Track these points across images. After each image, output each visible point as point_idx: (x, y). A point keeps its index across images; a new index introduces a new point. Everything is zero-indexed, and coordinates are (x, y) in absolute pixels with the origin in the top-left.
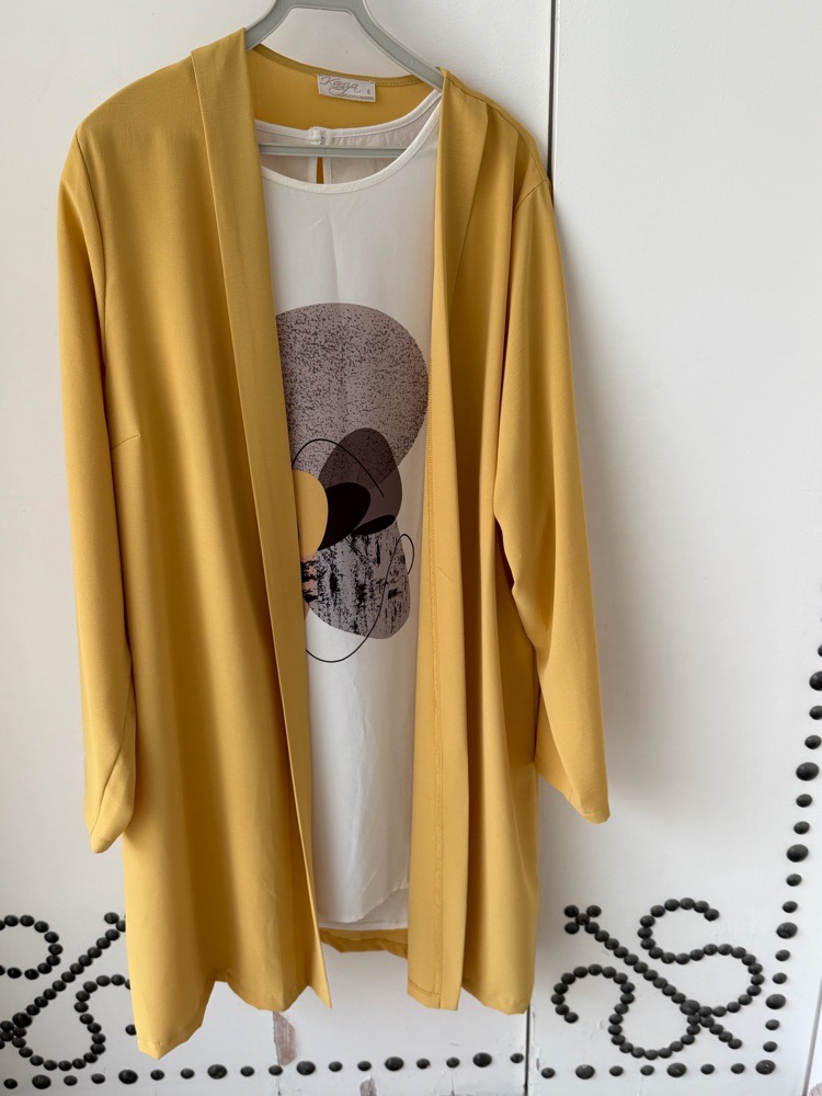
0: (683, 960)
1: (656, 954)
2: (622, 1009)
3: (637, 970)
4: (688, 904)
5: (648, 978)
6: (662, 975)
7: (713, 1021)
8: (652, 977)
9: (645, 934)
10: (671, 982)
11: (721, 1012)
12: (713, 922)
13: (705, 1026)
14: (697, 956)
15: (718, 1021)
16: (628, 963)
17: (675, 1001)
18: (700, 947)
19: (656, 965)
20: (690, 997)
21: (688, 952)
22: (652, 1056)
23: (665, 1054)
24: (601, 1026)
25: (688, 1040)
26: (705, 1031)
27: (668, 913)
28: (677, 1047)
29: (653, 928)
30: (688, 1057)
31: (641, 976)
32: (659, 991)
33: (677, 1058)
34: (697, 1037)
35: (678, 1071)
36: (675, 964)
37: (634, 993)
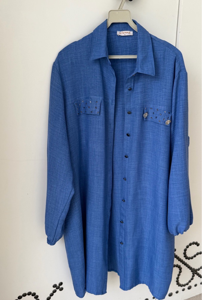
0: (192, 258)
1: (187, 258)
2: (179, 275)
3: (183, 263)
4: (194, 243)
5: (185, 265)
6: (187, 263)
7: (197, 272)
8: (185, 264)
9: (185, 254)
10: (189, 265)
11: (199, 270)
12: (198, 246)
13: (196, 274)
14: (195, 256)
15: (198, 272)
16: (181, 262)
17: (190, 269)
18: (195, 254)
19: (187, 261)
20: (193, 267)
21: (193, 256)
22: (184, 286)
23: (187, 284)
24: (175, 281)
25: (192, 279)
26: (196, 275)
27: (190, 246)
28: (190, 282)
29: (187, 252)
30: (192, 284)
31: (183, 265)
32: (187, 267)
33: (190, 284)
34: (194, 277)
35: (189, 288)
36: (191, 259)
37: (182, 270)
